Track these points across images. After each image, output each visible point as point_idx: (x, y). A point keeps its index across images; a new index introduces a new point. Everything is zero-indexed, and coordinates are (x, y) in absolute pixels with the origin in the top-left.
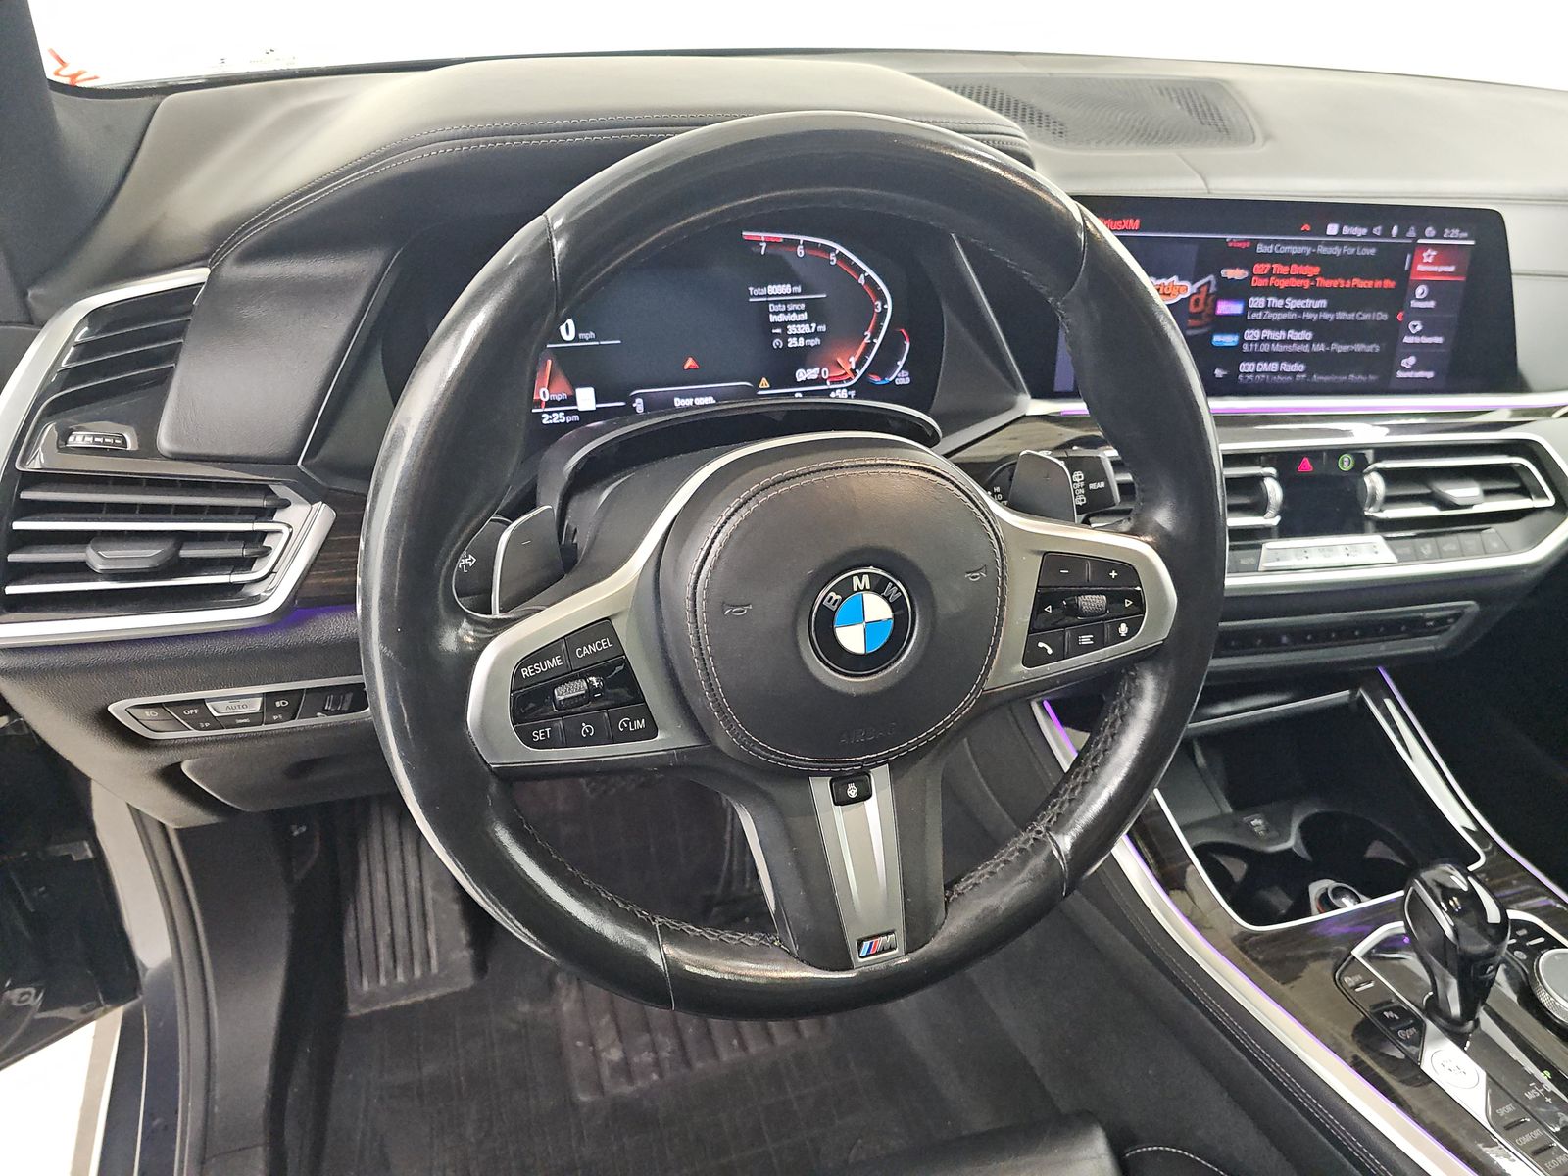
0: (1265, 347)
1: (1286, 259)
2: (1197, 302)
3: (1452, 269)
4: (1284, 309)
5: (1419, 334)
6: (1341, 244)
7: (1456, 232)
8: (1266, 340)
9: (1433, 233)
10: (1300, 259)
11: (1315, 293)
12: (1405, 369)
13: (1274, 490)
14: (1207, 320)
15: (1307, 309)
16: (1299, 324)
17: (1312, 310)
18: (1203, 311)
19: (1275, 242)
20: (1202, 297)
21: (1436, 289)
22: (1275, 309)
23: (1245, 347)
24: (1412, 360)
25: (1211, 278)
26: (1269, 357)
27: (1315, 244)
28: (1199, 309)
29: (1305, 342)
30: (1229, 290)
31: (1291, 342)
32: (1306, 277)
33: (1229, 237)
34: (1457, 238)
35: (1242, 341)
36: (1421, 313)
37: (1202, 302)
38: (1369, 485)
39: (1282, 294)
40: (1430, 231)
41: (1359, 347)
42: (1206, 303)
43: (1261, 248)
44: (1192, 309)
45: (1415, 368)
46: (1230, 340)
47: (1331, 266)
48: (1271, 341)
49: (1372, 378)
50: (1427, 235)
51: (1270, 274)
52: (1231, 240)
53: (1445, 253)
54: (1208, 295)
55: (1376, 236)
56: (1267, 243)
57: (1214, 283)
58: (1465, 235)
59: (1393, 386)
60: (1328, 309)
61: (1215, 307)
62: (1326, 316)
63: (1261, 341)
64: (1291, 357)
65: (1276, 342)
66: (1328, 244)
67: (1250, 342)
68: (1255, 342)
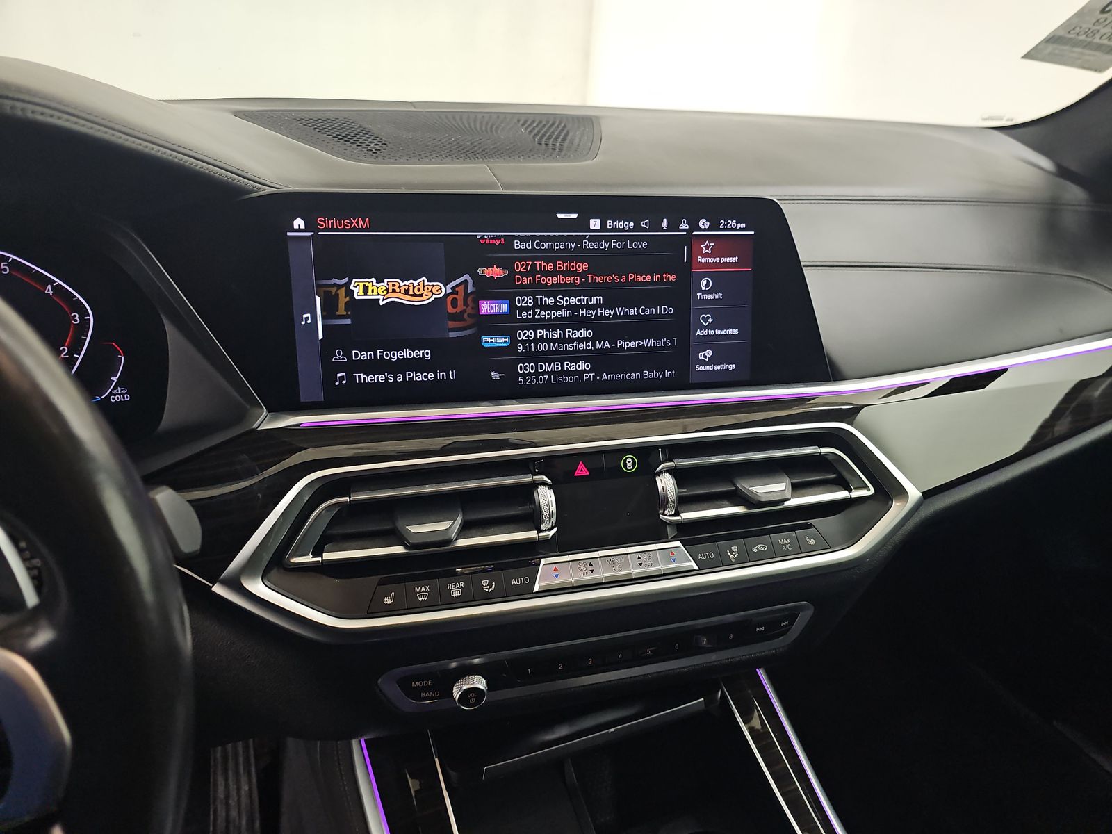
0: (543, 347)
1: (550, 256)
2: (454, 303)
3: (735, 259)
4: (556, 307)
5: (710, 327)
6: (608, 239)
7: (733, 224)
8: (542, 340)
9: (707, 225)
10: (565, 256)
11: (588, 289)
12: (703, 363)
13: (546, 498)
14: (470, 321)
15: (583, 307)
16: (577, 323)
17: (588, 307)
18: (464, 311)
19: (533, 238)
20: (460, 297)
21: (720, 281)
22: (546, 308)
23: (520, 348)
24: (709, 353)
25: (466, 277)
26: (550, 357)
27: (579, 240)
28: (458, 310)
29: (586, 340)
30: (488, 290)
31: (571, 340)
32: (574, 273)
33: (479, 234)
34: (734, 227)
35: (514, 341)
36: (708, 306)
37: (460, 303)
38: (660, 486)
39: (552, 291)
40: (704, 223)
41: (648, 343)
42: (465, 304)
43: (517, 245)
44: (450, 310)
45: (712, 361)
46: (500, 341)
47: (600, 262)
48: (549, 341)
49: (668, 373)
50: (701, 226)
51: (532, 273)
52: (483, 237)
53: (724, 245)
54: (466, 295)
55: (644, 230)
56: (524, 239)
57: (470, 282)
58: (743, 225)
59: (693, 380)
60: (605, 305)
61: (477, 308)
62: (605, 312)
63: (536, 341)
64: (575, 356)
65: (554, 341)
66: (592, 239)
67: (523, 342)
68: (530, 342)
